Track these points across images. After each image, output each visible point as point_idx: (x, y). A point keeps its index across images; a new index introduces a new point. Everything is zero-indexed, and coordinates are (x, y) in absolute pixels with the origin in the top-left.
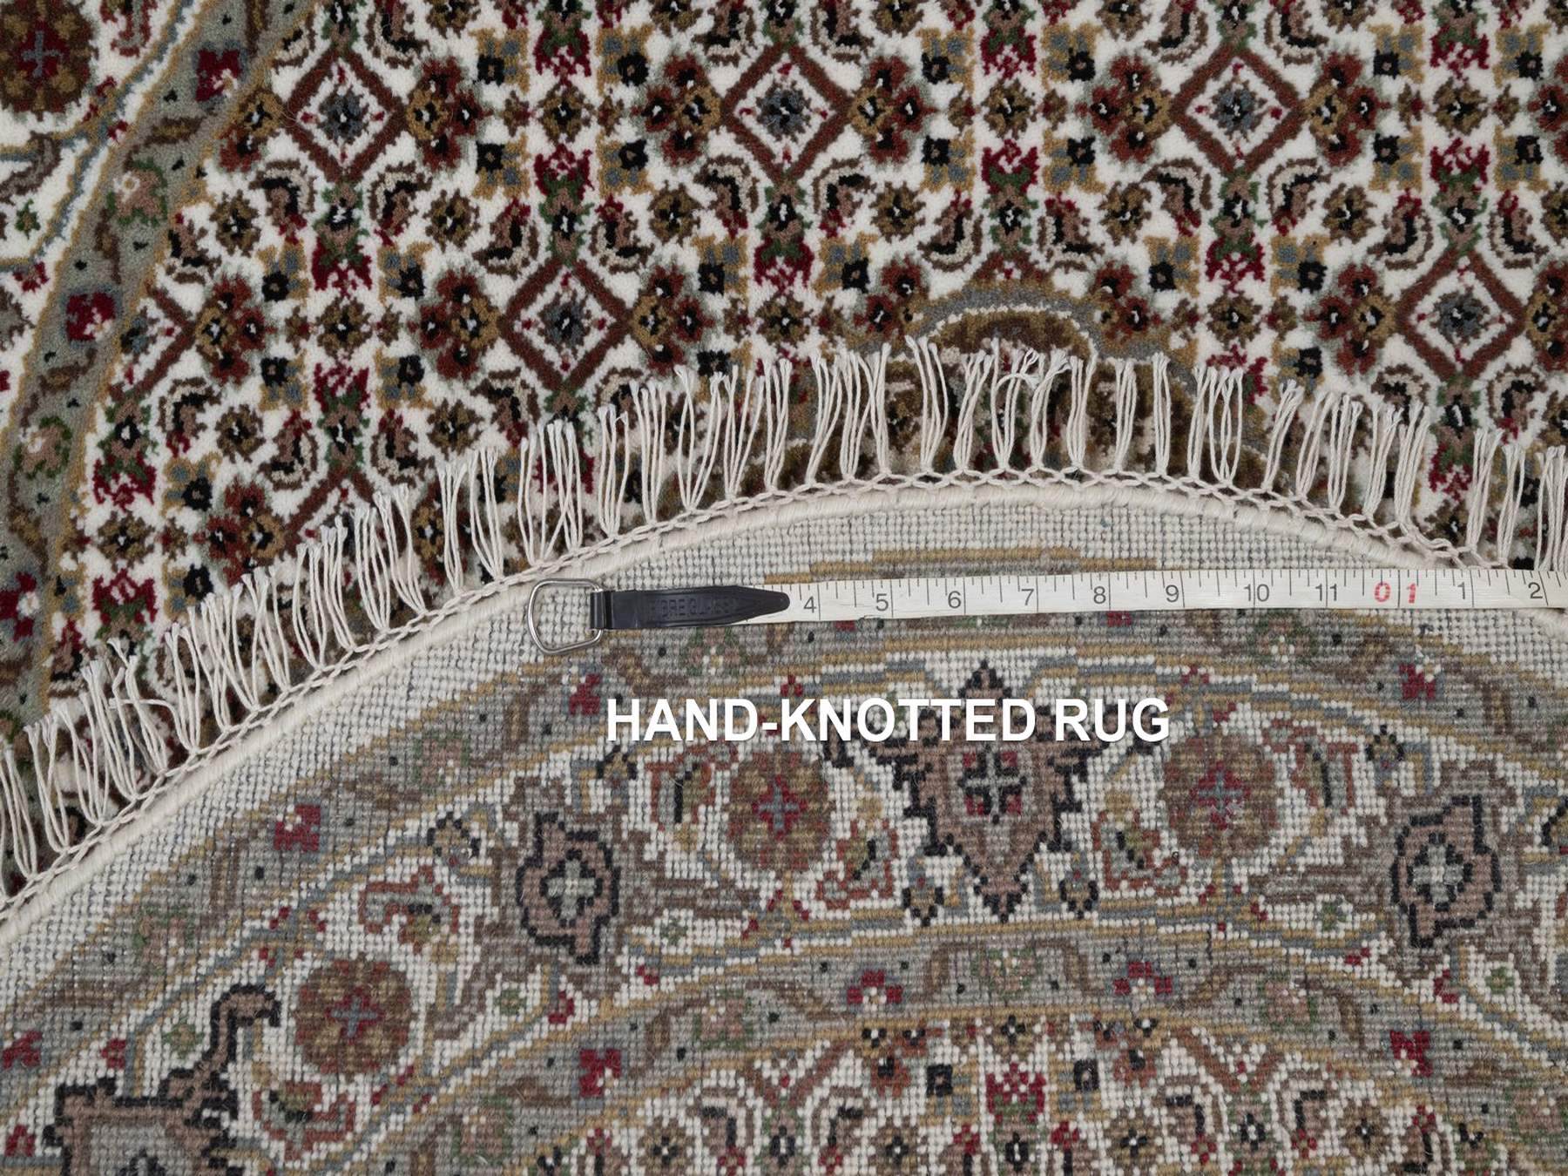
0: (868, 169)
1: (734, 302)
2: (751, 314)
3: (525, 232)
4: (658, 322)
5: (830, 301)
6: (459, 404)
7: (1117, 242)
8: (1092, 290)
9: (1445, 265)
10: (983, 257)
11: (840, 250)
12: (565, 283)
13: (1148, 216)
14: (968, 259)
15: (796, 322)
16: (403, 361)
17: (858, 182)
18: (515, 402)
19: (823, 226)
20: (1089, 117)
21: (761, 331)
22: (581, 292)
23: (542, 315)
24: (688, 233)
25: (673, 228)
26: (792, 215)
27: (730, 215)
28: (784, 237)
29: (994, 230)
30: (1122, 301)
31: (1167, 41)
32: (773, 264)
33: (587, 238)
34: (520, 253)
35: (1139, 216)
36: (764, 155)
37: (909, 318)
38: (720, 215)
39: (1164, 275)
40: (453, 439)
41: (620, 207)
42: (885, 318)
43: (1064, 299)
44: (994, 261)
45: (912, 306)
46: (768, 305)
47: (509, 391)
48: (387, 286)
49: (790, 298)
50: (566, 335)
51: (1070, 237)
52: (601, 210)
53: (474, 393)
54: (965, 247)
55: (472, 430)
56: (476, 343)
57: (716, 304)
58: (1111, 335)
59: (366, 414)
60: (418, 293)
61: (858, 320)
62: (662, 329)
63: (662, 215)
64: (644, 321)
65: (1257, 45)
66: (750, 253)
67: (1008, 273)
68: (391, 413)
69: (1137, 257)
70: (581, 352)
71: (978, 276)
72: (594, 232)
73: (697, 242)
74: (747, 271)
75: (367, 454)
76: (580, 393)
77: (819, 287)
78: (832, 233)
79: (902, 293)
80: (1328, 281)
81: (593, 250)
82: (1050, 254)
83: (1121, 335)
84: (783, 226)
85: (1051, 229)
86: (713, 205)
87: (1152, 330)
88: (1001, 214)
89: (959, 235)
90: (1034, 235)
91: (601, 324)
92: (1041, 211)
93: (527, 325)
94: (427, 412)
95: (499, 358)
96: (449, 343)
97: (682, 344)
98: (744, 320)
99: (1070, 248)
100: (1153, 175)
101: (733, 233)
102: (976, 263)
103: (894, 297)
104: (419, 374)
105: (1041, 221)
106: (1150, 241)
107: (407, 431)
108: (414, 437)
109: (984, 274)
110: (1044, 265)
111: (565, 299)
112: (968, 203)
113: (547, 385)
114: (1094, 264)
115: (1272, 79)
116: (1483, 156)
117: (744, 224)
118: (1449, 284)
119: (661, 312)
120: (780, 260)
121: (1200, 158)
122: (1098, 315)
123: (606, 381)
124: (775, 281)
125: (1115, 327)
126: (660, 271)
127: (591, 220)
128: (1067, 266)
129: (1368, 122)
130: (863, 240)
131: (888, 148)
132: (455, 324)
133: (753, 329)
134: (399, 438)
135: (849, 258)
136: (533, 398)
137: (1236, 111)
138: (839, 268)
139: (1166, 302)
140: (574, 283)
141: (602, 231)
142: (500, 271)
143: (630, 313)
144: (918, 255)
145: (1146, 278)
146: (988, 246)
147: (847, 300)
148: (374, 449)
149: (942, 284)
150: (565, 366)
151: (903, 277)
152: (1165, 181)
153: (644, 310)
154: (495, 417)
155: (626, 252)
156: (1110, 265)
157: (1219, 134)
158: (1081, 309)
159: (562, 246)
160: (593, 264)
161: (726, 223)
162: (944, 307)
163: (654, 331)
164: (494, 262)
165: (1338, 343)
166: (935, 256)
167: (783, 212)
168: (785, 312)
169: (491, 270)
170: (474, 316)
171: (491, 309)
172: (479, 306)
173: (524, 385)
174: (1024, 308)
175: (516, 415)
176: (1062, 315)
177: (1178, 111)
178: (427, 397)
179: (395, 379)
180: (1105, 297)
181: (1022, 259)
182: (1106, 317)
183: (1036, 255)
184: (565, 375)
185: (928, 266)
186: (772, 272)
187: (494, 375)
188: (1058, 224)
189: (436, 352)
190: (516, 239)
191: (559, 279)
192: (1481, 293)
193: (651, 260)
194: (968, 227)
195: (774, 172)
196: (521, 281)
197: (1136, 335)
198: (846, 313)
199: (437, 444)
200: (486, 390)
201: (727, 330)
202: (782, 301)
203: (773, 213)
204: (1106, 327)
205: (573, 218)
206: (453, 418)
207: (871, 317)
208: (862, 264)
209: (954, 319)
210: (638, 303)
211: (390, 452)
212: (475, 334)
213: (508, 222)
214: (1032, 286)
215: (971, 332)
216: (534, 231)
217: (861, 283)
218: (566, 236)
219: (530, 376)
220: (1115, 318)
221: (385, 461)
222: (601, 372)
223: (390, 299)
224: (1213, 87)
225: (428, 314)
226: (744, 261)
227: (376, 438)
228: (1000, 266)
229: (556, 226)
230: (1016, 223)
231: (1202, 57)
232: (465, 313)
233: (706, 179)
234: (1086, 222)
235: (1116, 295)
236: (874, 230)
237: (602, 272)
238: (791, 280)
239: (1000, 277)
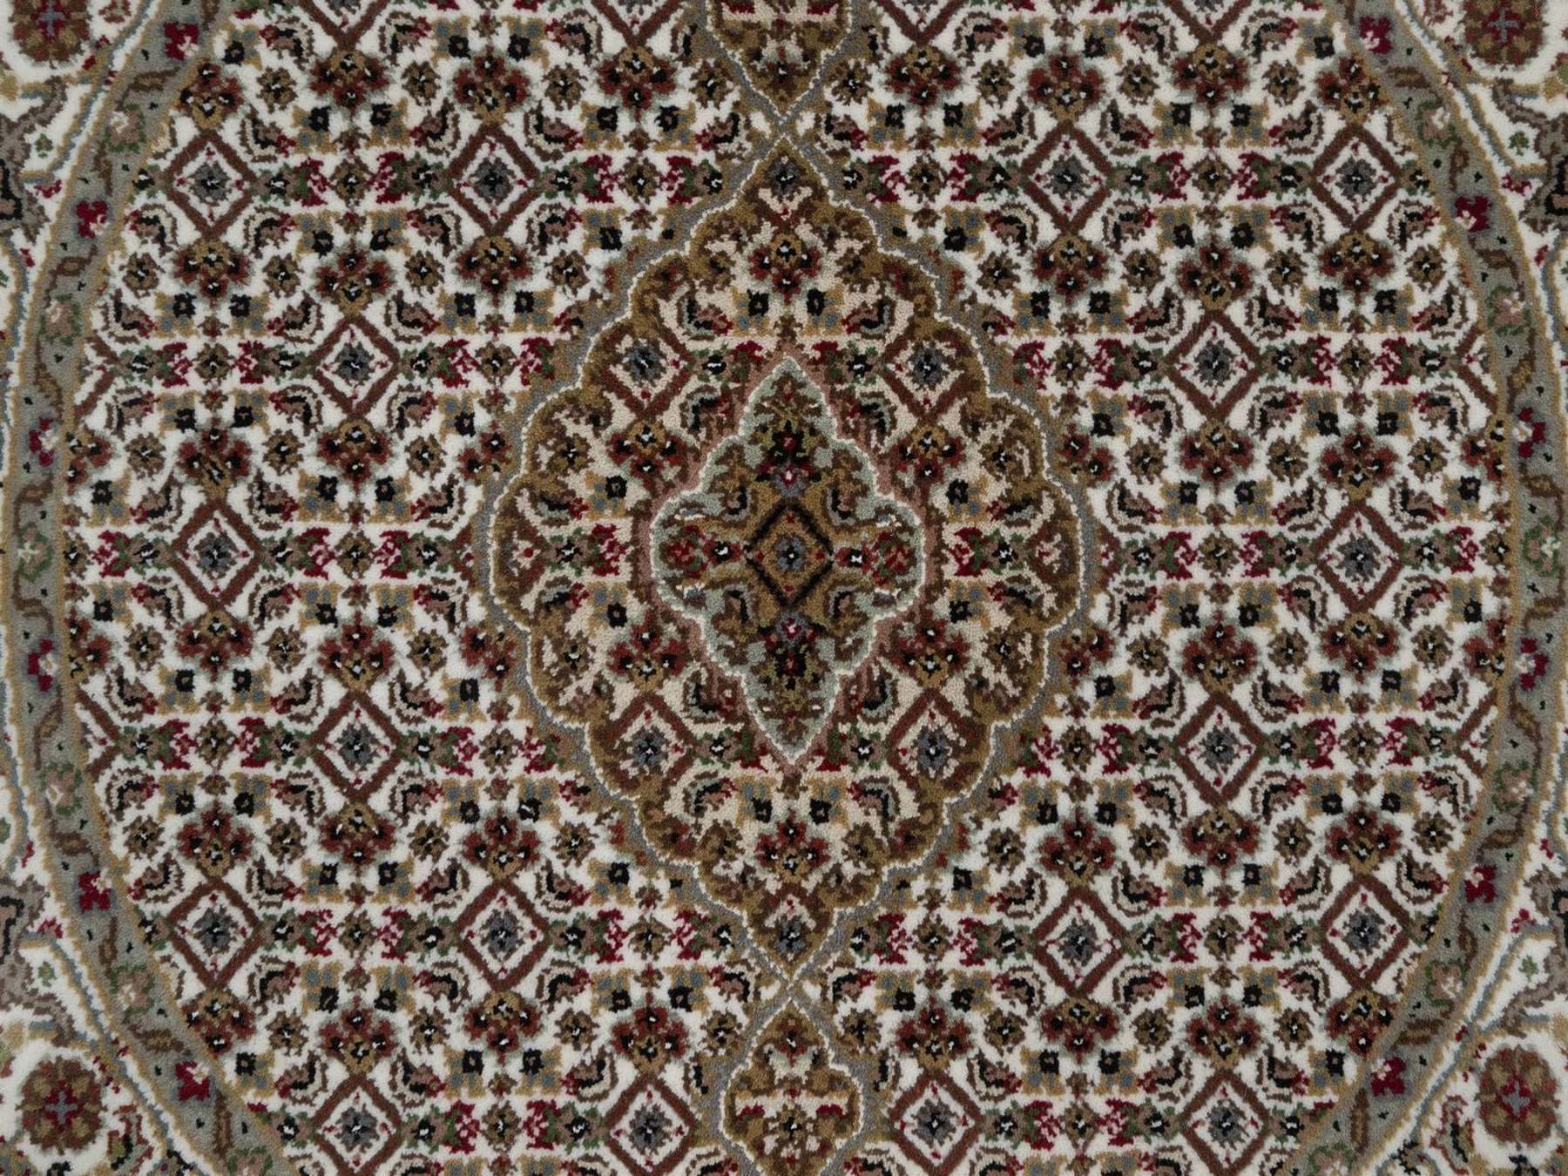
0: (1176, 436)
1: (1083, 322)
2: (1076, 337)
3: (1131, 144)
4: (1070, 257)
5: (1084, 404)
6: (1011, 87)
7: (1129, 648)
8: (1095, 627)
9: (1115, 928)
10: (1117, 534)
11: (1119, 413)
12: (1095, 179)
13: (1147, 674)
14: (1115, 521)
15: (1069, 377)
16: (1041, 41)
17: (1167, 428)
18: (1013, 136)
19: (1135, 398)
20: (1214, 623)
21: (1065, 345)
22: (1090, 192)
23: (1074, 158)
24: (1131, 283)
25: (1134, 270)
26: (1144, 371)
27: (1143, 318)
28: (1127, 365)
29: (1134, 543)
30: (1087, 653)
31: (1267, 687)
32: (1110, 355)
33: (1126, 197)
34: (1115, 139)
35: (1147, 666)
36: (1184, 348)
37: (1074, 471)
38: (1143, 310)
39: (1107, 688)
40: (987, 82)
41: (1148, 225)
42: (1074, 452)
43: (1089, 603)
44: (1114, 543)
45: (1082, 474)
46: (1082, 351)
47: (1020, 130)
48: (1092, 26)
49: (1086, 370)
50: (1060, 179)
51: (1132, 607)
52: (1146, 209)
53: (1019, 100)
54: (1123, 519)
55: (993, 98)
56: (1053, 102)
57: (1082, 307)
58: (1064, 645)
59: (1005, 7)
60: (1088, 53)
61: (1072, 427)
62: (1064, 261)
63: (1143, 262)
64: (1070, 245)
65: (1264, 765)
66: (1117, 336)
67: (1105, 555)
68: (1005, 29)
69: (1119, 665)
70: (1048, 191)
71: (1104, 529)
72: (1131, 203)
73: (1124, 291)
74: (1105, 334)
75: (977, 9)
76: (1021, 191)
77: (1094, 395)
78: (1131, 406)
79: (1091, 465)
80: (1103, 828)
81: (1118, 203)
82: (1119, 591)
83: (1064, 652)
84: (1136, 363)
85: (1136, 592)
86: (1150, 304)
87: (1067, 679)
88: (1146, 550)
89: (1132, 514)
90: (1132, 577)
91: (1067, 208)
92: (1149, 583)
93: (1067, 146)
94: (1006, 60)
95: (1044, 122)
96: (1054, 79)
97: (1054, 278)
98: (1072, 331)
99: (1124, 608)
100: (1174, 678)
101: (1130, 321)
102: (1112, 528)
103: (1088, 458)
104: (1032, 54)
105: (1142, 583)
106: (1129, 676)
107: (992, 43)
108: (988, 49)
109: (1106, 536)
110: (1112, 585)
111: (1085, 178)
112: (1153, 521)
113: (1025, 162)
114: (1112, 628)
115: (1241, 778)
116: (1190, 958)
117: (1136, 331)
118: (1102, 932)
119: (1076, 260)
120: (1112, 361)
121: (1186, 718)
122: (1078, 632)
123: (1029, 213)
124: (1098, 356)
125: (1070, 647)
126: (1105, 259)
127: (1139, 200)
128: (1111, 605)
129: (1213, 860)
130: (1127, 431)
131: (1191, 453)
132: (1065, 85)
133: (1065, 338)
134: (987, 35)
135: (1114, 420)
136: (1016, 150)
137: (1219, 748)
138: (1107, 411)
139: (1087, 691)
140: (1095, 186)
141: (1130, 209)
142: (1103, 123)
143: (1075, 233)
144: (1117, 478)
145: (1104, 674)
146: (1124, 538)
147: (1085, 419)
148: (980, 14)
149: (1098, 497)
150: (1038, 178)
151: (1101, 467)
152: (1170, 688)
153: (1078, 246)
154: (1002, 118)
155: (1117, 230)
156: (1112, 642)
157: (1203, 734)
158: (1082, 617)
159: (1121, 176)
160: (1108, 203)
161: (1137, 315)
162: (1082, 500)
163: (1064, 254)
164: (1110, 118)
165: (1061, 838)
166: (1117, 493)
167: (1146, 364)
168: (1076, 365)
169: (1104, 116)
170: (1072, 101)
171: (1077, 114)
172: (1079, 105)
173: (1025, 143)
174: (1082, 569)
175: (1004, 136)
176: (1078, 601)
177: (1219, 699)
178: (1016, 60)
179: (1028, 32)
180: (1090, 638)
181: (1115, 567)
182: (1076, 639)
183: (1119, 579)
184: (1032, 178)
185: (1110, 486)
186: (1104, 355)
187: (1032, 117)
188: (1140, 598)
189: (1047, 68)
190: (1126, 137)
191: (1097, 173)
192: (1097, 959)
193: (1111, 252)
194: (1137, 521)
195: (1173, 357)
196: (1095, 140)
197: (1064, 665)
198: (1076, 418)
199: (984, 69)
200: (1021, 111)
201: (1064, 316)
202: (1084, 363)
203: (1144, 355)
204: (1069, 640)
205: (1140, 185)
206: (1002, 82)
207: (1074, 439)
208: (1110, 432)
209: (1074, 508)
210: (1082, 240)
211: (978, 28)
212: (1060, 101)
213: (1137, 130)
214: (1098, 575)
215: (1065, 524)
216: (1130, 152)
217: (1098, 430)
218: (1128, 179)
219: (1030, 149)
220: (1076, 647)
221: (972, 23)
222: (1035, 208)
223: (1083, 28)
224: (1235, 728)
225: (1072, 61)
226: (1112, 331)
227: (988, 16)
228: (1111, 549)
229: (1136, 171)
230: (1140, 561)
231: (1256, 718)
232: (1074, 94)
233: (1168, 298)
234: (1142, 621)
235: (1092, 648)
236: (1134, 442)
237: (1102, 211)
238: (1099, 370)
239: (1103, 548)
